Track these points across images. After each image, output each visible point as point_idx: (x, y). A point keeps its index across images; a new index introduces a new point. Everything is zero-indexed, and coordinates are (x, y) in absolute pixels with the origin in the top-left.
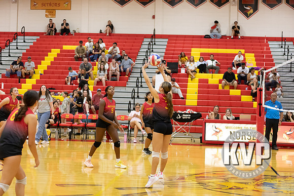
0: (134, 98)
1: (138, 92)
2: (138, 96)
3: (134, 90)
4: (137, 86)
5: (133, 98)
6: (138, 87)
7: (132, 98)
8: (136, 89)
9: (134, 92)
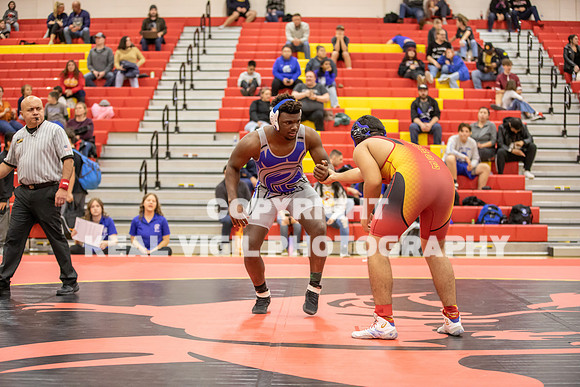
0: (146, 188)
1: (157, 173)
2: (158, 184)
3: (144, 165)
4: (155, 156)
5: (143, 187)
6: (157, 159)
7: (141, 188)
8: (151, 165)
9: (146, 173)
